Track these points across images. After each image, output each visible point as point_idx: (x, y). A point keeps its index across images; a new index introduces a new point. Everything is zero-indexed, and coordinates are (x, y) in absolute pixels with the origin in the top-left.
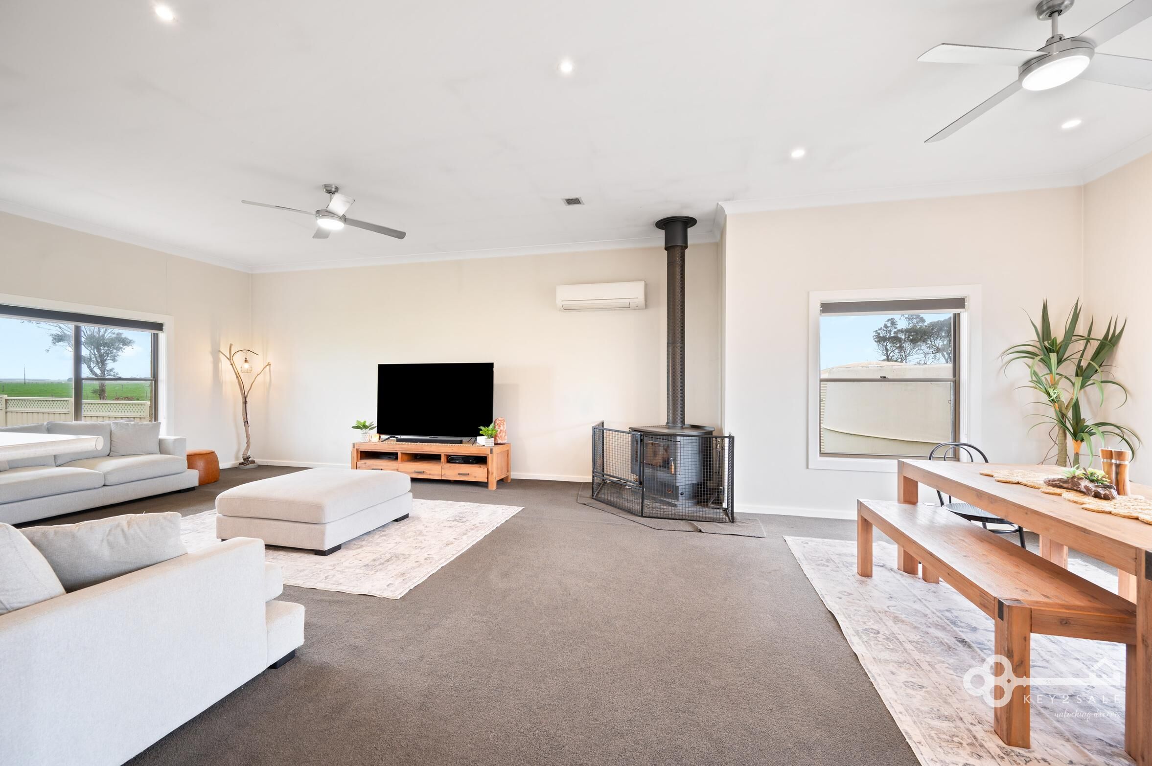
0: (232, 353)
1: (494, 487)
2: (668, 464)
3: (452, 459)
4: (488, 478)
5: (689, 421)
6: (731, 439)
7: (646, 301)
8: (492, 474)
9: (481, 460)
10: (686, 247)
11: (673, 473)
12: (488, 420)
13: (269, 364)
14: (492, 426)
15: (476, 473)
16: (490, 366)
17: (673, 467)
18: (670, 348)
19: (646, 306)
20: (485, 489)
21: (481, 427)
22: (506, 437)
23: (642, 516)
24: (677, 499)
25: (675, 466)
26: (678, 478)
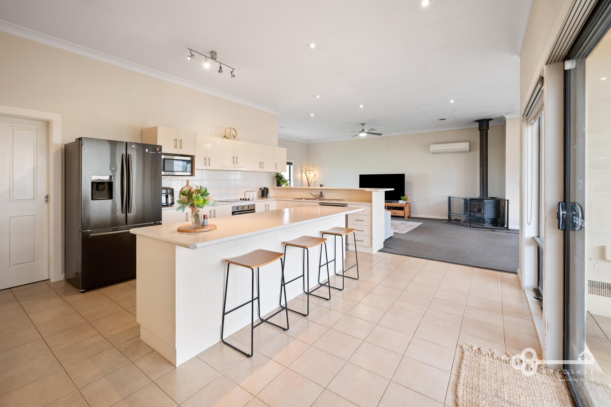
0: (306, 171)
1: (407, 218)
2: (481, 210)
3: (389, 208)
4: (404, 215)
5: (490, 195)
6: (508, 201)
7: (470, 149)
8: (406, 213)
9: (401, 208)
10: (488, 129)
11: (483, 213)
12: (403, 195)
13: (315, 175)
14: (405, 196)
15: (400, 213)
16: (404, 175)
17: (483, 211)
18: (481, 168)
19: (470, 151)
20: (404, 219)
21: (401, 197)
22: (410, 201)
23: (470, 227)
24: (484, 223)
25: (484, 211)
26: (485, 216)
